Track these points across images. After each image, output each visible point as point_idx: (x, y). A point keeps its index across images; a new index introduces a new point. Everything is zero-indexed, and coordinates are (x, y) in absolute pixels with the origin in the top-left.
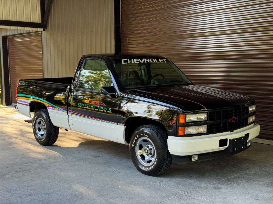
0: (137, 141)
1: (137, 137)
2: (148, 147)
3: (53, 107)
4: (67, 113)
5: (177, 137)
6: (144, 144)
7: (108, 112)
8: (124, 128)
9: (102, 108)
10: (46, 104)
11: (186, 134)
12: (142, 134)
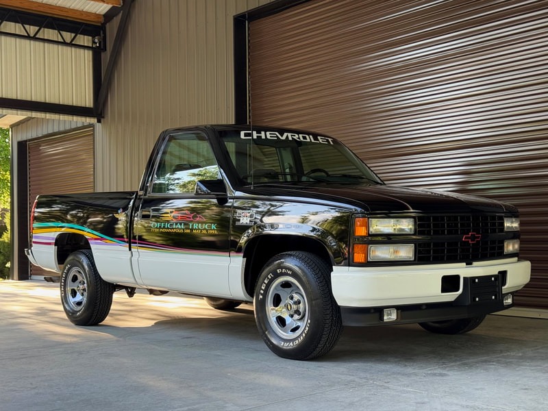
0: (268, 286)
1: (270, 277)
2: (292, 298)
3: (102, 239)
4: (128, 249)
5: (351, 268)
6: (284, 294)
7: (211, 232)
8: (243, 261)
9: (198, 227)
10: (88, 236)
11: (369, 260)
12: (278, 270)
